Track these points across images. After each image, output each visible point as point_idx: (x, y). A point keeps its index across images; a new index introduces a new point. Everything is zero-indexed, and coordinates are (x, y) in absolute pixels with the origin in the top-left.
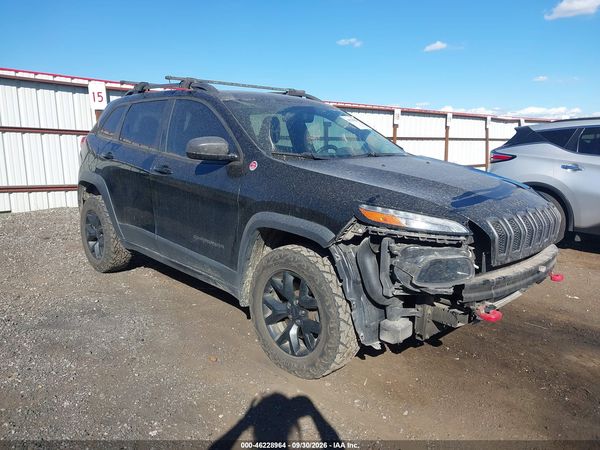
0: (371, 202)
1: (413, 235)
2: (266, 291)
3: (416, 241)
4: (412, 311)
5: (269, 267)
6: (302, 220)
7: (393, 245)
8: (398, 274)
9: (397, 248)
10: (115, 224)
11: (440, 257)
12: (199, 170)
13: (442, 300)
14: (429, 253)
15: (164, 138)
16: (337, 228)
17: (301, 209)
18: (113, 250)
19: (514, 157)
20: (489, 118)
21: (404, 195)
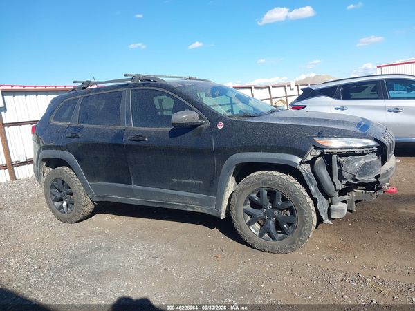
0: (320, 135)
1: (351, 150)
2: (245, 204)
3: (353, 154)
4: (345, 197)
5: (249, 188)
6: (273, 154)
7: (339, 158)
8: (345, 175)
9: (342, 159)
10: (84, 185)
11: (366, 161)
12: (172, 134)
13: (359, 187)
14: (360, 159)
15: (128, 117)
16: (302, 154)
17: (271, 147)
18: (83, 204)
19: (305, 106)
20: (253, 87)
21: (335, 129)
